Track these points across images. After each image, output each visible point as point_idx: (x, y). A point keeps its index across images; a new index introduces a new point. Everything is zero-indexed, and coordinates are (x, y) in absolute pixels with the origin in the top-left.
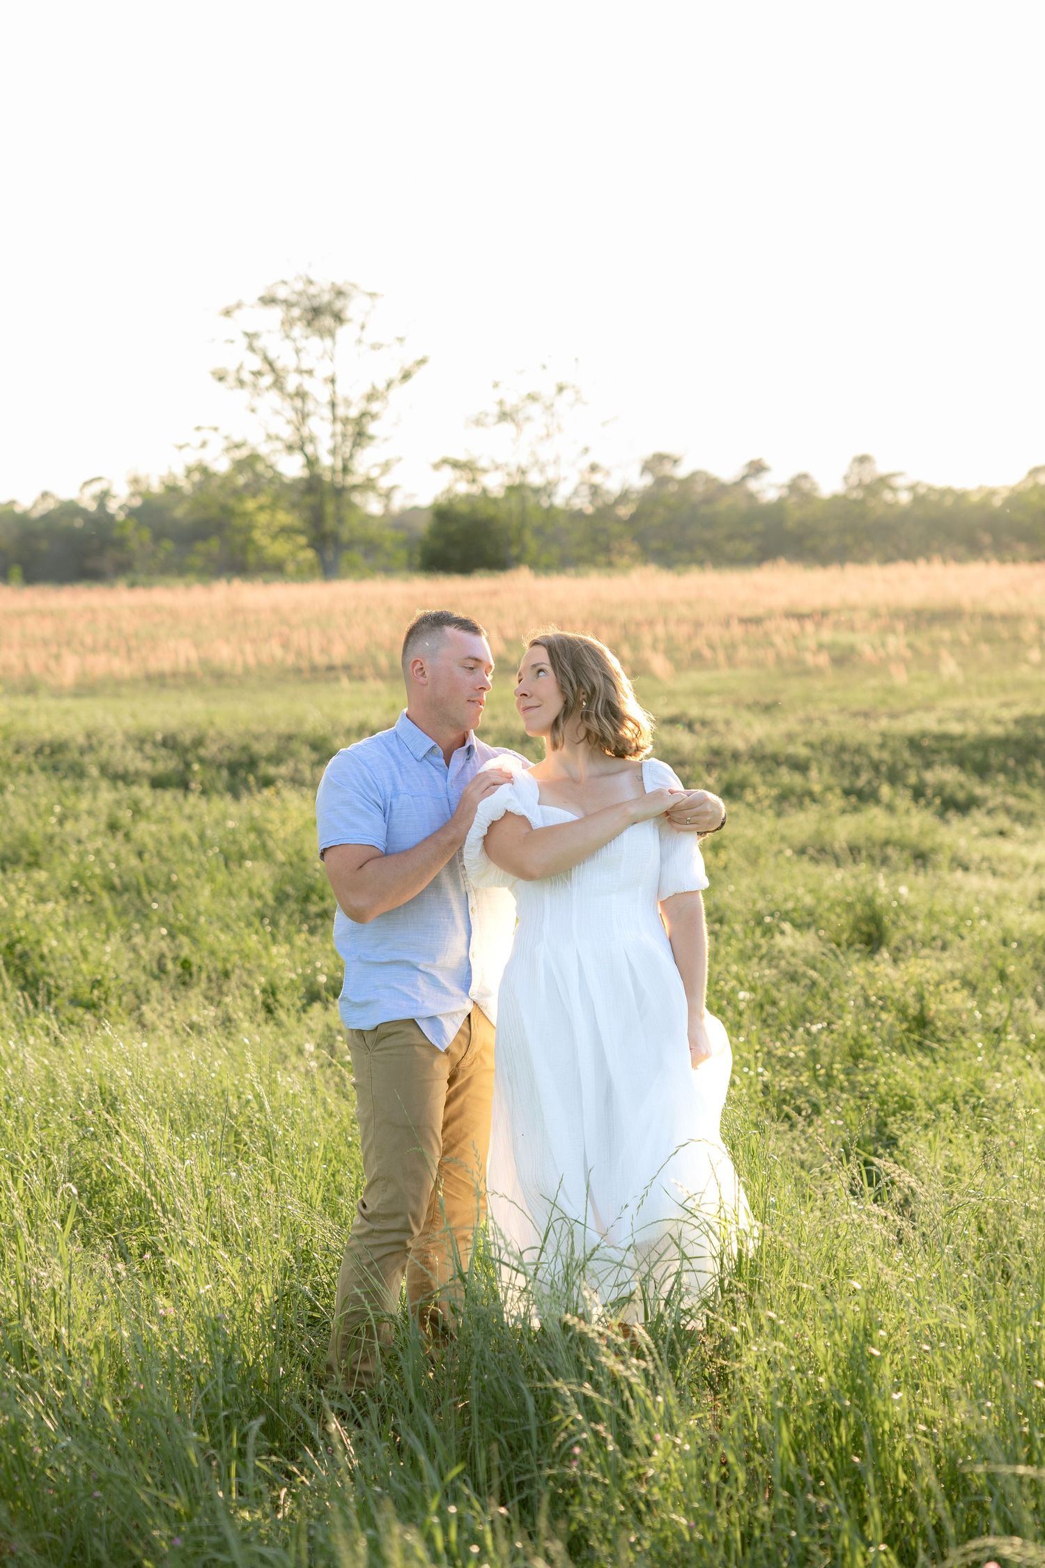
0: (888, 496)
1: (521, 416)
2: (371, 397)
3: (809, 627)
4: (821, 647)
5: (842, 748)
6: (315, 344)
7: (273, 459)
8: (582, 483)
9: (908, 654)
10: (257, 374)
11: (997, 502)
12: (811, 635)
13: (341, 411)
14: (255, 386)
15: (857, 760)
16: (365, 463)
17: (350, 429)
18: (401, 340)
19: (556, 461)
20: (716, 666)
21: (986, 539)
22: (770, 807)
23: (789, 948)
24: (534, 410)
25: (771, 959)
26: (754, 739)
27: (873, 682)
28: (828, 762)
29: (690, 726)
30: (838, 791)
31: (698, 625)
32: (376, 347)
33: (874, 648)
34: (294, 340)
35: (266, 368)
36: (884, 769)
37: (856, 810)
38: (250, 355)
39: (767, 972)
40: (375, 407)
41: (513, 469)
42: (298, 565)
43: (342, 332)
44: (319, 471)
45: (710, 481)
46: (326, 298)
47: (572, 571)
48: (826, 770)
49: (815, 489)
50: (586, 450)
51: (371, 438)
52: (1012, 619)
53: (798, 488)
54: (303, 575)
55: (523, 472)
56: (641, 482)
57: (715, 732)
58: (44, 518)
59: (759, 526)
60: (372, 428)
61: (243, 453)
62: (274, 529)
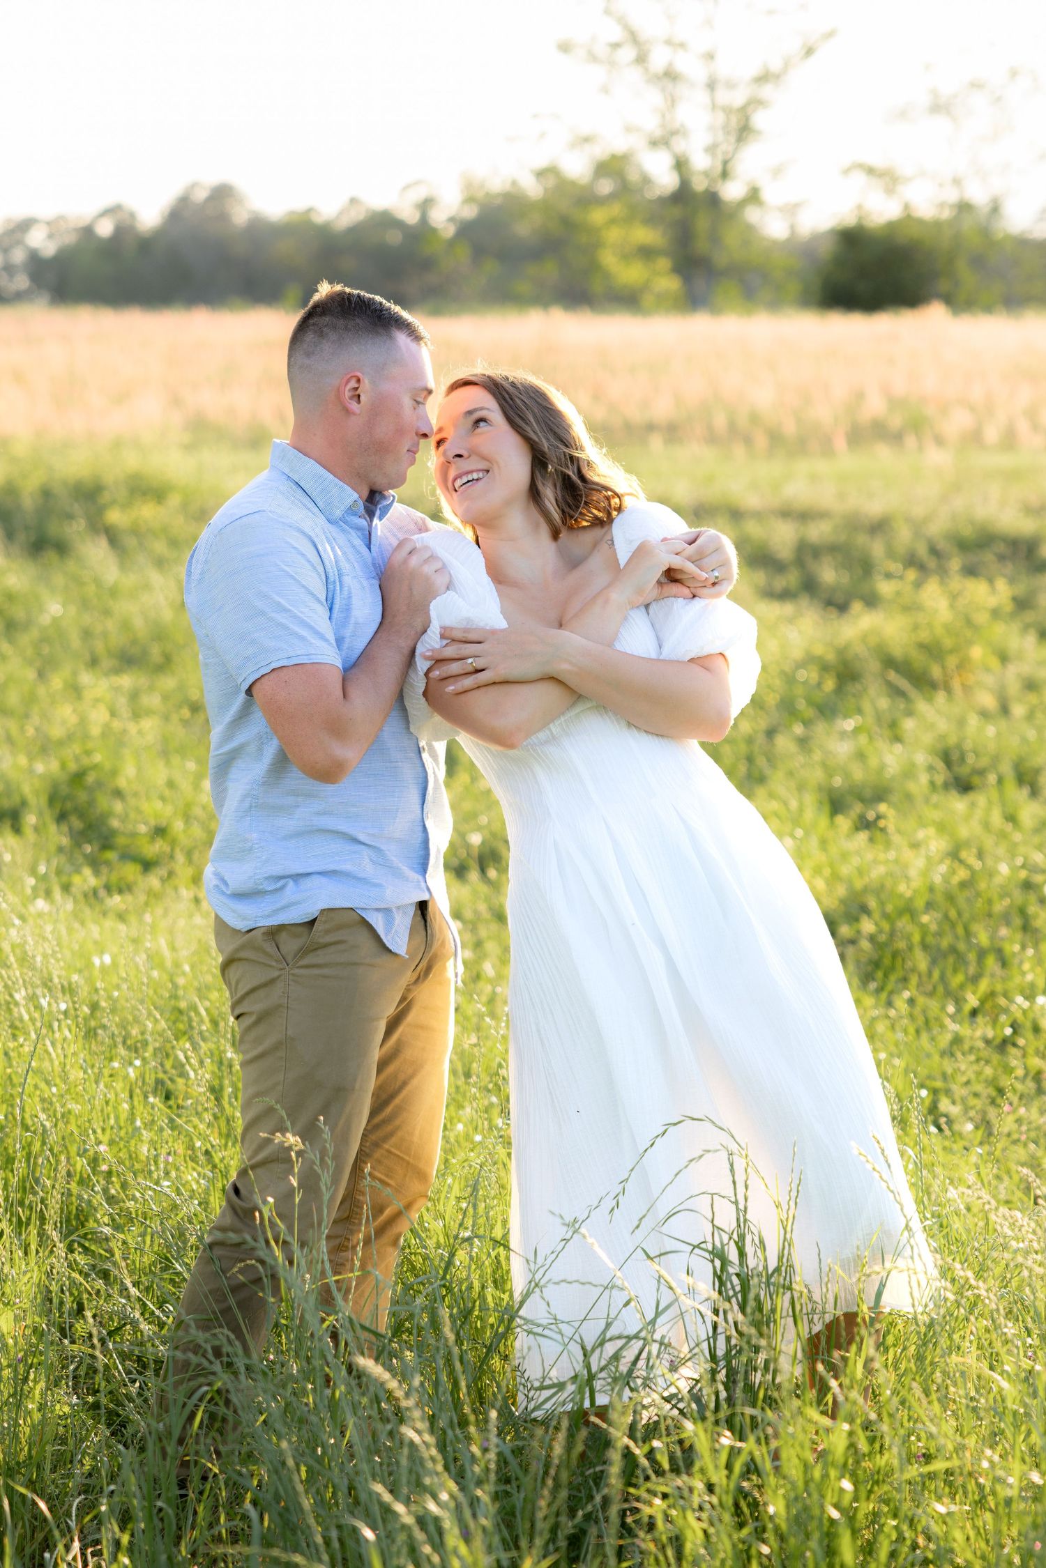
1: (960, 108)
2: (764, 78)
7: (640, 159)
10: (616, 46)
13: (723, 97)
14: (612, 61)
17: (734, 121)
24: (979, 102)
35: (627, 38)
40: (767, 91)
42: (658, 294)
44: (691, 177)
51: (759, 133)
54: (664, 307)
55: (957, 182)
58: (355, 230)
60: (759, 119)
61: (600, 151)
62: (630, 248)
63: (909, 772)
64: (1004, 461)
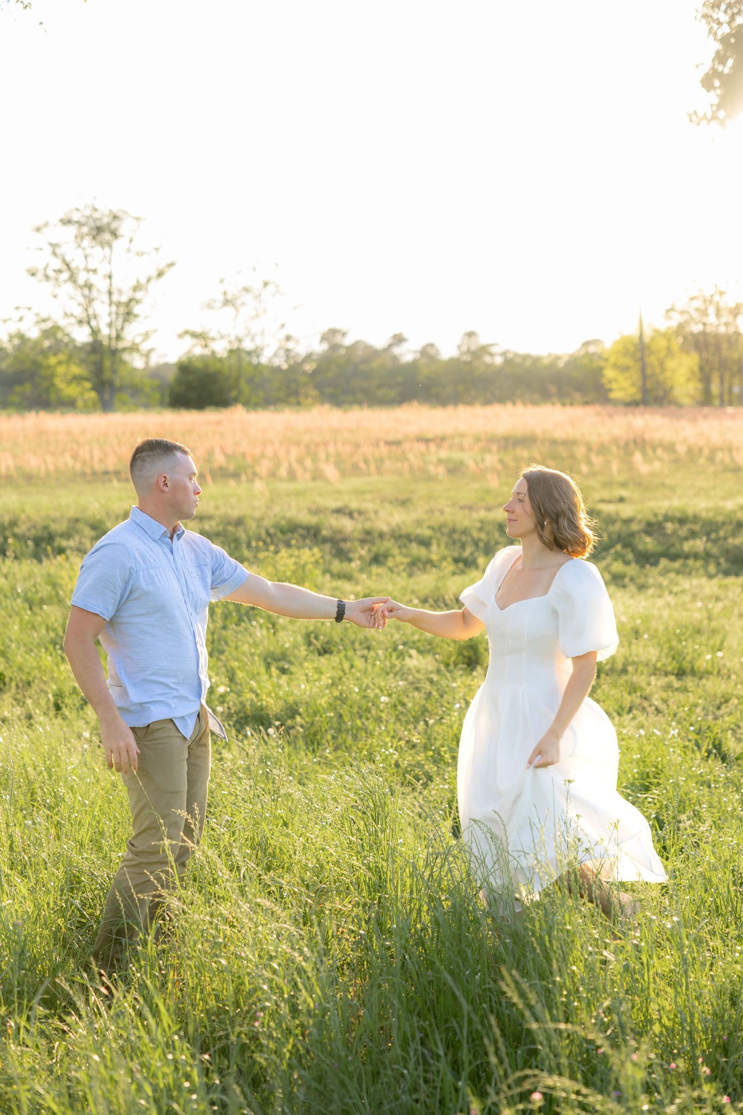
0: (487, 359)
1: (238, 302)
2: (136, 289)
3: (433, 447)
4: (440, 461)
5: (454, 531)
6: (97, 252)
7: (68, 330)
8: (280, 348)
9: (499, 466)
10: (59, 271)
11: (561, 364)
12: (435, 453)
13: (115, 297)
14: (56, 279)
15: (464, 538)
16: (132, 333)
17: (122, 310)
18: (157, 249)
19: (263, 333)
20: (369, 474)
21: (553, 389)
22: (404, 570)
23: (415, 667)
24: (248, 298)
25: (402, 674)
26: (394, 524)
27: (476, 486)
28: (445, 539)
29: (351, 515)
30: (450, 560)
31: (357, 445)
32: (140, 254)
33: (477, 463)
34: (84, 249)
35: (64, 267)
36: (481, 544)
37: (462, 572)
38: (53, 258)
39: (401, 683)
40: (139, 295)
41: (233, 338)
42: (85, 402)
43: (116, 244)
44: (100, 338)
45: (367, 347)
46: (105, 220)
47: (272, 408)
48: (443, 545)
49: (438, 354)
50: (283, 326)
51: (136, 316)
52: (569, 443)
53: (427, 352)
54: (88, 409)
55: (240, 341)
56: (320, 348)
57: (368, 519)
59: (400, 379)
60: (137, 309)
61: (48, 325)
62: (69, 377)
63: (295, 646)
64: (292, 486)
